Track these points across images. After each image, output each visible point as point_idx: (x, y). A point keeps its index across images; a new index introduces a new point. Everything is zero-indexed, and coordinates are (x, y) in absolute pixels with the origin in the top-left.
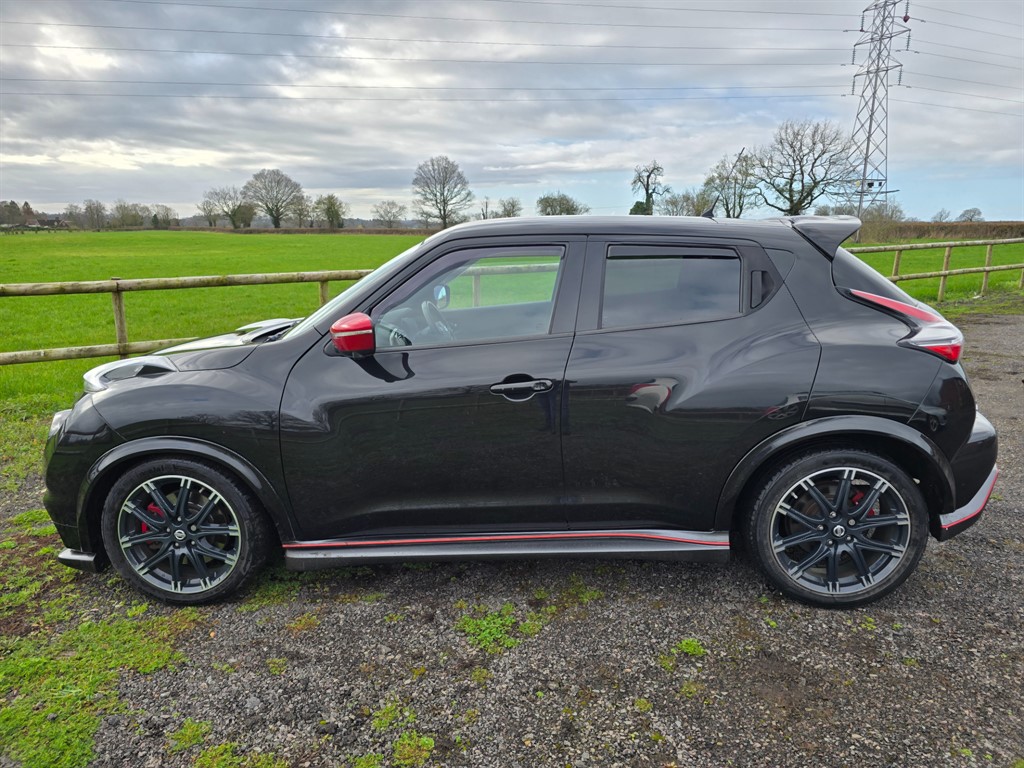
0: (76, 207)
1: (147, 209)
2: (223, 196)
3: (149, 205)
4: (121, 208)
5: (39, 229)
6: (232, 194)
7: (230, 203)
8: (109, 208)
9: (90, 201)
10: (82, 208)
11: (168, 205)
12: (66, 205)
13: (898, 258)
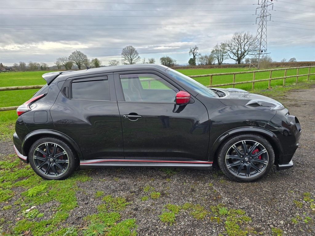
0: (17, 64)
1: (39, 64)
2: (62, 60)
3: (39, 63)
4: (31, 64)
5: (5, 71)
6: (66, 59)
7: (65, 62)
8: (27, 64)
9: (21, 62)
10: (19, 64)
11: (45, 63)
12: (14, 64)
13: (271, 73)
